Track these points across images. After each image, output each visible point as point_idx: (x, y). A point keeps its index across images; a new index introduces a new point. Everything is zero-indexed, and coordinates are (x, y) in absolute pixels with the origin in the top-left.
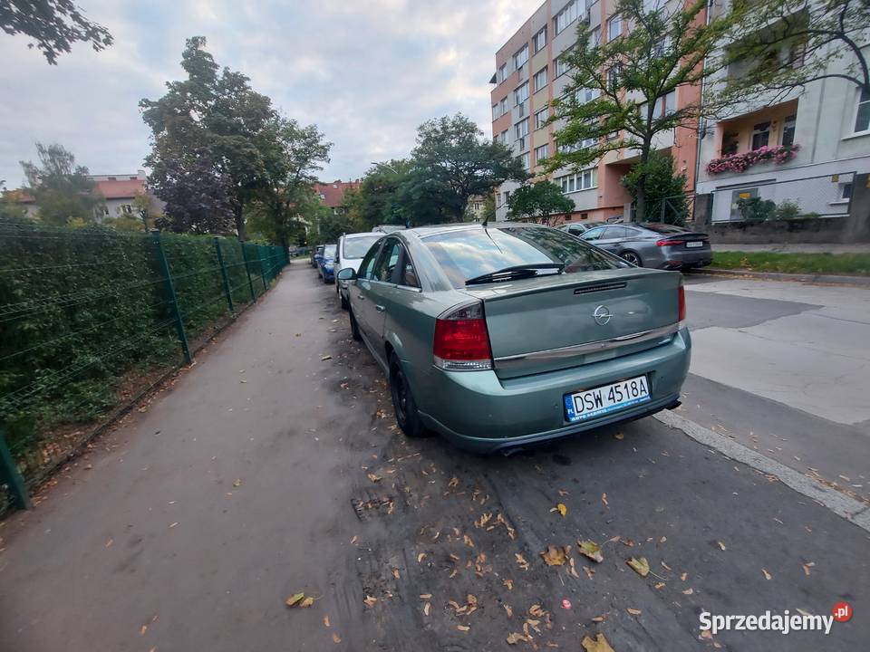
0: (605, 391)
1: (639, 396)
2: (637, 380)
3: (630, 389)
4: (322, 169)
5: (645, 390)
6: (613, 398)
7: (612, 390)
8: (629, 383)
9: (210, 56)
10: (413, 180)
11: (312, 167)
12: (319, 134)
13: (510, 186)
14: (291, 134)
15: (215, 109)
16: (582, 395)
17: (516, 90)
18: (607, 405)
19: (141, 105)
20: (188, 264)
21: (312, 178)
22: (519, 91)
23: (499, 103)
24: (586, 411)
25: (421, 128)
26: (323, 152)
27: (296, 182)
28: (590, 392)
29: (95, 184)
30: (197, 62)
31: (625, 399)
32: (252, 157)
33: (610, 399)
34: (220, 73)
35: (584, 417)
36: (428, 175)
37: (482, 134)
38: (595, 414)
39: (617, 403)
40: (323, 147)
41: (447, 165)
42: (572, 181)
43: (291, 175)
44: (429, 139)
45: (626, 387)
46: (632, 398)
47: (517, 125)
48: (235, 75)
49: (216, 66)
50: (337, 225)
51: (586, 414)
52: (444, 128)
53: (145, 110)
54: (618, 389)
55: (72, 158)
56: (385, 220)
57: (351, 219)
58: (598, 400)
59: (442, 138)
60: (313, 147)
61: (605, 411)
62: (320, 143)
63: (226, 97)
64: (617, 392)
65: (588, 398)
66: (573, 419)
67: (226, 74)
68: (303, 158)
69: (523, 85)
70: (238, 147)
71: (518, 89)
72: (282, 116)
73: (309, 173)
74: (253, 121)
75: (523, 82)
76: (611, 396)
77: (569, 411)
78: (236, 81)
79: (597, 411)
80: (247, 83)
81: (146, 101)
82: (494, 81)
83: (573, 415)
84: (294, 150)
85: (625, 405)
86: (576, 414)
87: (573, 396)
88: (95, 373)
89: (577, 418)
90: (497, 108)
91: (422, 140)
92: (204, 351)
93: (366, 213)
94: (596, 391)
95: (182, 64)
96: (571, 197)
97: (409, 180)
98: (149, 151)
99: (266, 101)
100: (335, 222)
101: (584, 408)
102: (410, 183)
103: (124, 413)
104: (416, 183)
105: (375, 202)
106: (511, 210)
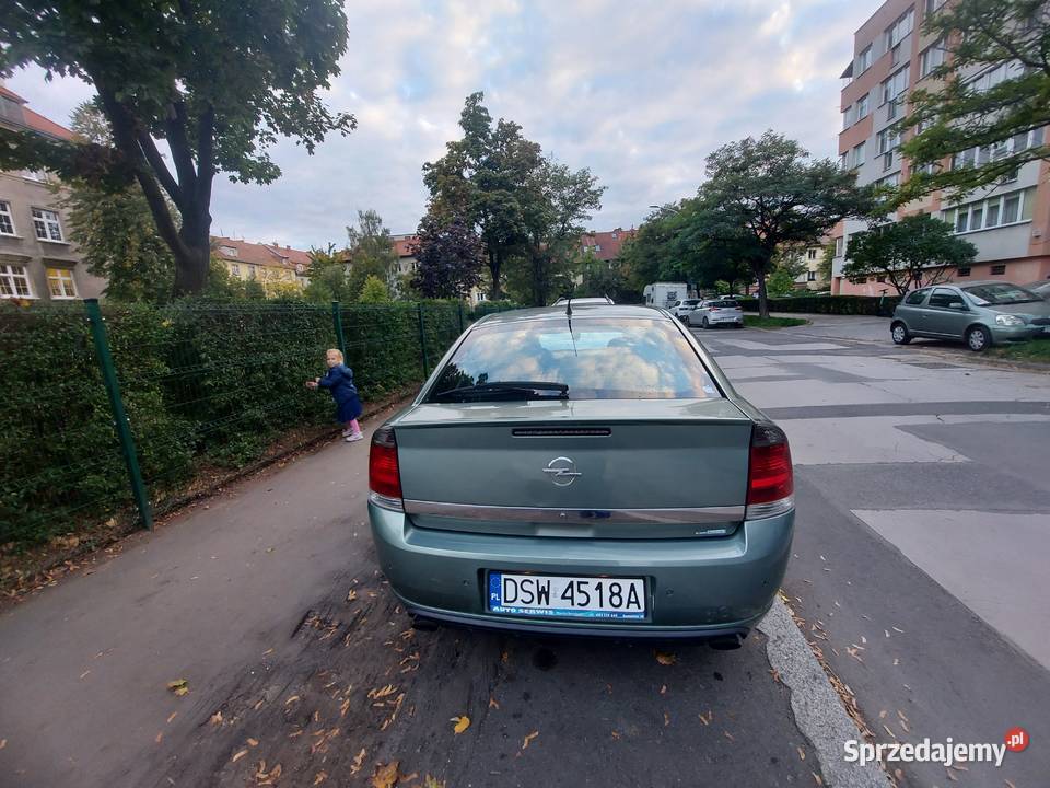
0: (559, 584)
1: (623, 609)
2: (626, 584)
3: (606, 594)
4: (590, 218)
5: (637, 602)
6: (572, 598)
7: (571, 585)
8: (606, 583)
9: (485, 110)
10: (693, 225)
11: (579, 217)
12: (592, 177)
13: (852, 226)
14: (561, 181)
15: (486, 163)
16: (519, 579)
17: (885, 81)
18: (557, 604)
19: (424, 168)
20: (385, 330)
21: (579, 229)
22: (891, 83)
23: (854, 105)
24: (518, 603)
25: (713, 156)
26: (593, 198)
27: (561, 235)
28: (533, 579)
29: (395, 243)
30: (474, 119)
31: (594, 606)
32: (511, 212)
33: (563, 597)
34: (493, 126)
35: (513, 611)
36: (721, 218)
37: (807, 154)
38: (532, 612)
39: (577, 607)
40: (594, 193)
41: (750, 203)
42: (978, 213)
43: (555, 228)
44: (723, 169)
45: (599, 587)
46: (607, 607)
47: (882, 133)
48: (509, 126)
49: (489, 120)
50: (608, 282)
51: (517, 608)
52: (748, 153)
53: (427, 172)
54: (582, 587)
55: (380, 221)
56: (661, 277)
57: (624, 275)
58: (544, 594)
59: (744, 168)
60: (583, 193)
61: (551, 613)
62: (591, 189)
63: (498, 150)
64: (580, 591)
65: (527, 586)
66: (496, 609)
67: (501, 125)
68: (572, 208)
69: (899, 71)
70: (499, 202)
71: (889, 78)
72: (552, 164)
73: (575, 223)
74: (518, 172)
75: (897, 68)
76: (569, 594)
77: (493, 595)
78: (509, 131)
79: (537, 608)
80: (519, 132)
81: (428, 164)
82: (848, 73)
83: (499, 604)
84: (563, 199)
85: (592, 615)
86: (503, 603)
87: (503, 576)
88: (256, 426)
89: (503, 610)
90: (849, 112)
91: (713, 172)
92: (375, 417)
93: (641, 267)
94: (543, 581)
95: (460, 123)
96: (969, 240)
97: (688, 226)
98: (425, 212)
99: (537, 148)
100: (605, 278)
101: (517, 599)
102: (688, 229)
103: (265, 465)
104: (695, 230)
105: (654, 254)
106: (850, 262)
